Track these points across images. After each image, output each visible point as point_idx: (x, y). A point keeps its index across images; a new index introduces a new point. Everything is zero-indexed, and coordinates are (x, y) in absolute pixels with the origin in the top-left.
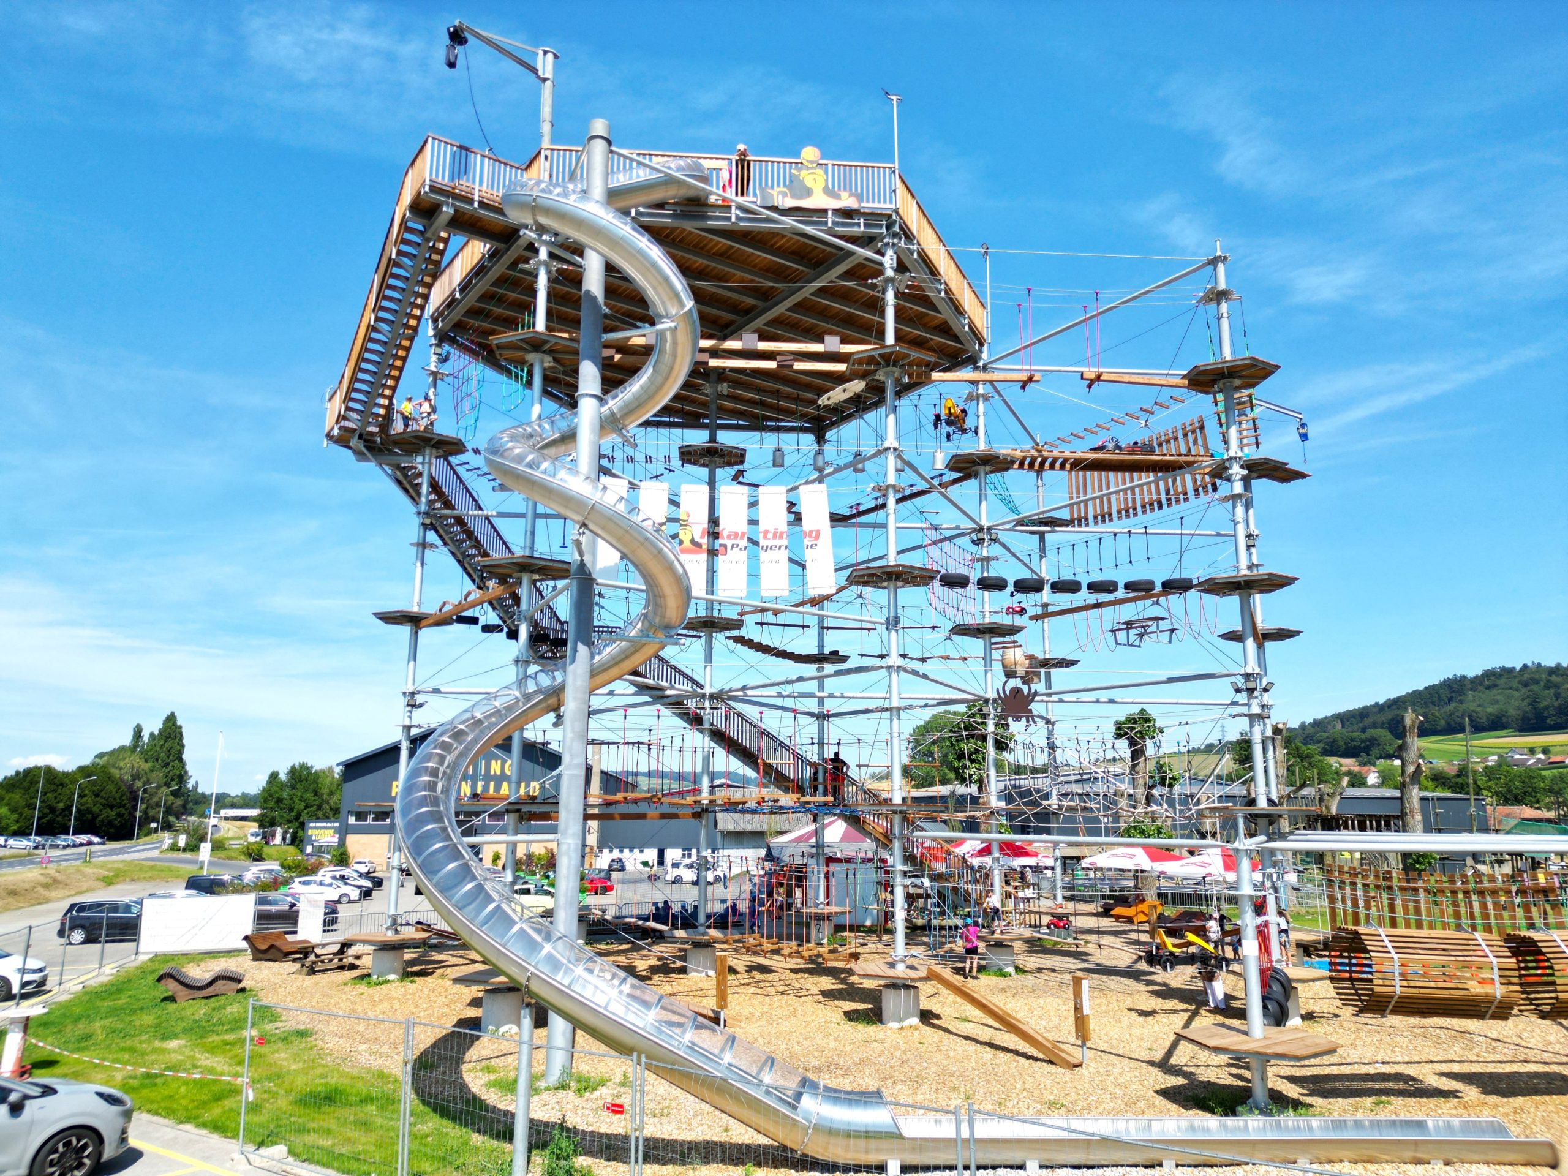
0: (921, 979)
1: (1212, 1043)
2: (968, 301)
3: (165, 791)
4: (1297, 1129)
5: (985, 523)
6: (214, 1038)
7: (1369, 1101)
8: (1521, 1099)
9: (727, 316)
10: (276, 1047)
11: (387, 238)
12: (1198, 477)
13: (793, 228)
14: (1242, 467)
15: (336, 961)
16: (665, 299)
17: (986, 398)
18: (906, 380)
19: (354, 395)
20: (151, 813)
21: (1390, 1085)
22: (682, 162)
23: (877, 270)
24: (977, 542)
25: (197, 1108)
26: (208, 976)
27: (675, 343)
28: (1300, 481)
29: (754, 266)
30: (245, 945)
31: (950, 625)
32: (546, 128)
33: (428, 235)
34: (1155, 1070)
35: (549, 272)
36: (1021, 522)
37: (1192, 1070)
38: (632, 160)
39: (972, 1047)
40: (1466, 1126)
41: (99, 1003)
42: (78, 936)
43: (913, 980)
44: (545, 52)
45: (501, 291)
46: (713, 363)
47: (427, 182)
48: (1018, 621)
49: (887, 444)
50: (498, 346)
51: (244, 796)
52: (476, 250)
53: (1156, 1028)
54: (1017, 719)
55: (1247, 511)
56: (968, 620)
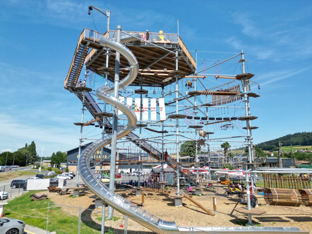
0: (183, 197)
1: (241, 211)
2: (192, 61)
3: (32, 157)
4: (257, 229)
5: (196, 105)
6: (41, 209)
7: (272, 223)
8: (302, 222)
9: (144, 64)
10: (54, 211)
11: (76, 48)
12: (238, 96)
13: (157, 47)
14: (247, 95)
15: (66, 192)
16: (132, 61)
17: (196, 80)
18: (180, 77)
19: (70, 80)
20: (29, 161)
21: (276, 219)
22: (135, 34)
23: (175, 55)
24: (194, 109)
25: (38, 223)
26: (40, 195)
27: (134, 70)
28: (258, 97)
29: (150, 54)
30: (48, 189)
31: (189, 126)
32: (108, 27)
33: (85, 48)
34: (229, 216)
35: (109, 55)
36: (203, 105)
37: (237, 216)
38: (125, 33)
39: (193, 211)
40: (291, 229)
41: (19, 201)
42: (14, 187)
43: (181, 197)
44: (108, 11)
45: (99, 59)
46: (142, 74)
47: (85, 37)
48: (202, 125)
49: (176, 90)
50: (99, 70)
51: (48, 157)
52: (94, 51)
53: (229, 207)
54: (202, 145)
55: (248, 103)
56: (192, 125)
